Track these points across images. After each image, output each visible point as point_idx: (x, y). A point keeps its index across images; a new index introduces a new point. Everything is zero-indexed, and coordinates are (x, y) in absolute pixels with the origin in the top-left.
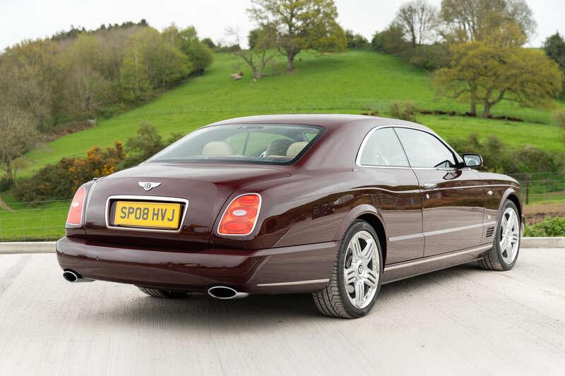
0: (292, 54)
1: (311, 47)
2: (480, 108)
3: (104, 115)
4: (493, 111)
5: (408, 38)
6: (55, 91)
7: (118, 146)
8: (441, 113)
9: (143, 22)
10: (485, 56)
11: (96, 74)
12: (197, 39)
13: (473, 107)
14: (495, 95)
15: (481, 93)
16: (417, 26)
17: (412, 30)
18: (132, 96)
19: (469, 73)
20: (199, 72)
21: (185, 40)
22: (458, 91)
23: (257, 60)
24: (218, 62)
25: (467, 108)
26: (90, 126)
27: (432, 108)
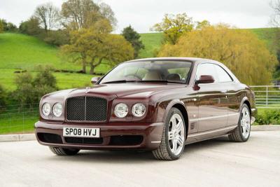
2: (88, 69)
4: (96, 70)
5: (42, 26)
10: (90, 38)
13: (84, 68)
14: (97, 61)
15: (89, 60)
16: (48, 19)
17: (45, 21)
19: (80, 48)
22: (75, 58)
25: (80, 68)
27: (59, 69)
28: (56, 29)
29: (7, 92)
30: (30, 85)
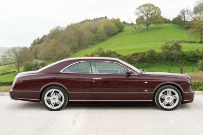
0: (148, 25)
1: (153, 23)
3: (93, 44)
5: (183, 19)
6: (79, 37)
7: (93, 53)
8: (191, 42)
9: (106, 17)
11: (91, 32)
12: (120, 22)
16: (186, 16)
17: (184, 17)
18: (101, 39)
19: (199, 30)
20: (121, 31)
21: (117, 22)
22: (196, 35)
23: (137, 27)
24: (126, 28)
25: (199, 40)
26: (88, 47)
27: (188, 41)
28: (190, 21)
29: (157, 53)
30: (168, 50)
